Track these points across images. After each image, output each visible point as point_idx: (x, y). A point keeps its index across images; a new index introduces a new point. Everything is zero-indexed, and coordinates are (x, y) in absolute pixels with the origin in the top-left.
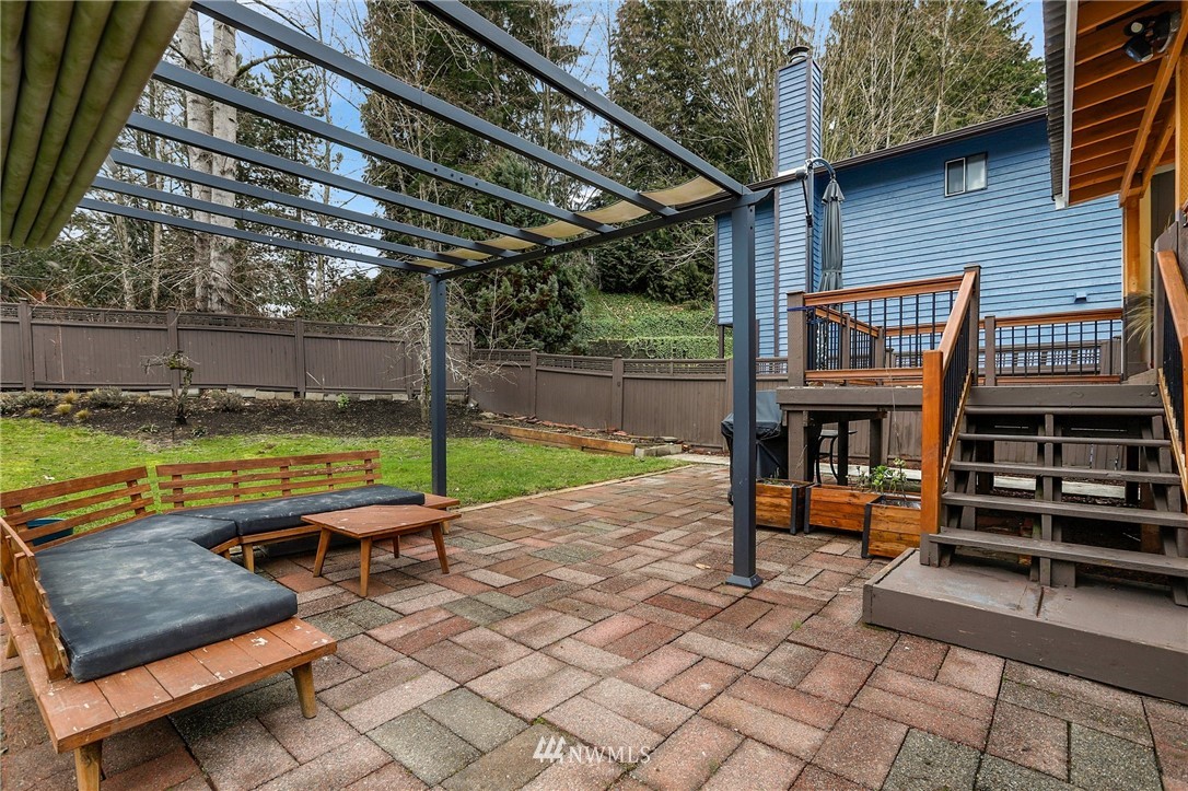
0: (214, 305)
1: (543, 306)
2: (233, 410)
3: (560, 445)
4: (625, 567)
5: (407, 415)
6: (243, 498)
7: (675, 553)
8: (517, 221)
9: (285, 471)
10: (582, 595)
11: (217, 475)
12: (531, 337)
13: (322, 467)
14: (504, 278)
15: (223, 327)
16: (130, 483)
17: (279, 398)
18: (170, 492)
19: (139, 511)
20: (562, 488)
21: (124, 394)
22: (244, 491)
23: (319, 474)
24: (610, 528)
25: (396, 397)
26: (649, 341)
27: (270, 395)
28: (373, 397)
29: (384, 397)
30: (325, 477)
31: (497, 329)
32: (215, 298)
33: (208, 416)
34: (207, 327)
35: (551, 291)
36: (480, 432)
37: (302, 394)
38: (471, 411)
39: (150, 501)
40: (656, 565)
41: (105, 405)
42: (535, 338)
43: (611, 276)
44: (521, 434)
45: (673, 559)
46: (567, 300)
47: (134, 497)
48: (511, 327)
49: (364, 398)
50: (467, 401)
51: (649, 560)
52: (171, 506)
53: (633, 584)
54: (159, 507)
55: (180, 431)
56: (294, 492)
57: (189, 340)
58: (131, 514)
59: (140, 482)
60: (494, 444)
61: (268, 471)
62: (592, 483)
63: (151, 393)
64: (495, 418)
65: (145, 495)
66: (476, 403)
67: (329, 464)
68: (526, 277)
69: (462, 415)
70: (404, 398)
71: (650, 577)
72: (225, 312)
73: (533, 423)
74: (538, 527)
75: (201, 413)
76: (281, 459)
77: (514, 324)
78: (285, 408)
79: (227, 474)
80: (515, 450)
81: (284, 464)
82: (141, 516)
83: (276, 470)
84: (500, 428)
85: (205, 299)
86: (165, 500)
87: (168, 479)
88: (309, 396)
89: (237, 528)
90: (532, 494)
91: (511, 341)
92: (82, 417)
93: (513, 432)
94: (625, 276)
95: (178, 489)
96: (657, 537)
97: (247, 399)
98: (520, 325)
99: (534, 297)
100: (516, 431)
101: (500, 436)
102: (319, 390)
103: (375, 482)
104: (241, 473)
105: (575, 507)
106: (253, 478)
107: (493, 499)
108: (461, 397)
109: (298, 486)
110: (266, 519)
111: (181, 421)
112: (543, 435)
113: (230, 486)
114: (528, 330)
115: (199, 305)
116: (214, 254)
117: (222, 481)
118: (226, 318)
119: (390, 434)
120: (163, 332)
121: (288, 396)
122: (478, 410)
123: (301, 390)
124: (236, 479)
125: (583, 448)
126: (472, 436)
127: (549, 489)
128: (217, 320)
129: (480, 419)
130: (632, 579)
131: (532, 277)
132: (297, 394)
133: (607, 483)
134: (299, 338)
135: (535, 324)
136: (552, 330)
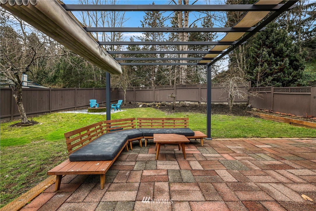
0: (183, 83)
1: (281, 70)
2: (184, 107)
3: (280, 121)
4: (253, 180)
5: (226, 109)
6: (153, 127)
7: (294, 182)
8: (271, 43)
9: (163, 122)
10: (219, 185)
11: (148, 121)
12: (276, 82)
13: (172, 121)
14: (265, 63)
15: (184, 88)
16: (131, 121)
17: (195, 104)
18: (139, 124)
19: (133, 127)
20: (264, 138)
21: (167, 103)
22: (153, 126)
23: (171, 123)
24: (269, 159)
25: (224, 103)
27: (193, 103)
28: (218, 103)
29: (221, 103)
30: (173, 124)
31: (260, 80)
32: (183, 81)
33: (179, 108)
34: (181, 88)
35: (285, 64)
36: (249, 115)
37: (200, 103)
38: (249, 108)
39: (135, 125)
40: (274, 185)
41: (163, 105)
44: (264, 116)
45: (289, 185)
46: (296, 67)
47: (132, 124)
48: (267, 79)
49: (215, 104)
50: (248, 105)
51: (273, 180)
52: (139, 127)
53: (250, 189)
54: (136, 127)
55: (172, 111)
56: (165, 127)
57: (178, 91)
58: (131, 127)
59: (134, 121)
60: (252, 119)
61: (159, 121)
62: (281, 138)
63: (171, 103)
64: (257, 110)
65: (134, 124)
66: (251, 105)
67: (174, 121)
68: (274, 61)
69: (245, 109)
70: (227, 104)
71: (262, 189)
72: (185, 84)
73: (271, 112)
74: (235, 151)
75: (178, 107)
76: (162, 118)
77: (268, 78)
78: (196, 106)
79: (150, 121)
80: (259, 121)
81: (163, 120)
82: (133, 128)
83: (161, 121)
84: (256, 114)
85: (181, 82)
86: (138, 125)
87: (139, 121)
88: (202, 103)
89: (143, 134)
90: (248, 138)
91: (266, 84)
92: (159, 107)
93: (261, 115)
95: (140, 123)
96: (290, 171)
97: (188, 104)
98: (271, 78)
99: (277, 67)
100: (262, 115)
101: (256, 116)
102: (204, 102)
103: (187, 127)
104: (153, 121)
105: (260, 146)
106: (155, 122)
107: (231, 137)
108: (246, 103)
109: (166, 126)
110: (149, 133)
111: (173, 109)
112: (273, 117)
113: (150, 124)
114: (274, 80)
116: (183, 71)
117: (149, 123)
118: (185, 85)
119: (219, 114)
121: (197, 103)
122: (251, 107)
123: (200, 102)
124: (152, 122)
125: (290, 123)
126: (246, 116)
127: (258, 137)
128: (183, 86)
129: (251, 110)
130: (251, 187)
132: (199, 103)
133: (290, 139)
134: (200, 89)
135: (278, 77)
136: (286, 79)
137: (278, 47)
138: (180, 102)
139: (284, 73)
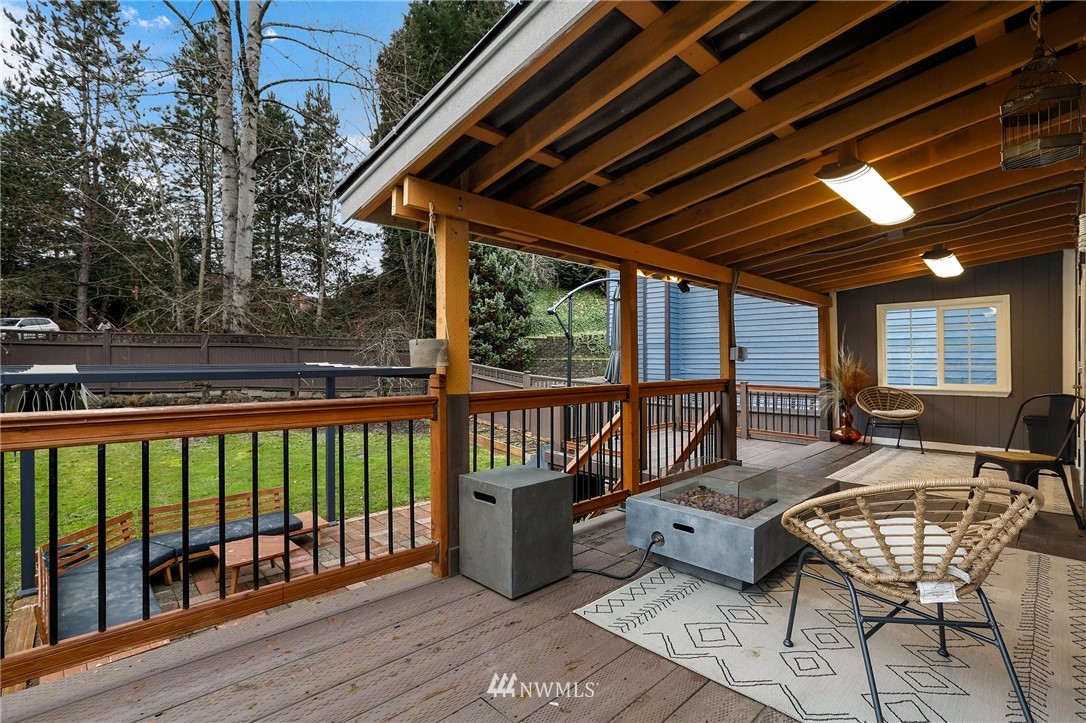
0: (235, 327)
12: (480, 341)
15: (240, 344)
16: (122, 523)
17: (279, 396)
21: (169, 396)
23: (241, 506)
26: (590, 337)
27: (272, 395)
32: (235, 322)
34: (229, 344)
35: (496, 305)
37: (296, 393)
42: (484, 343)
43: (568, 276)
47: (123, 531)
57: (216, 355)
63: (188, 394)
72: (242, 333)
85: (229, 322)
88: (302, 395)
94: (580, 275)
97: (256, 398)
99: (483, 309)
102: (309, 390)
115: (225, 326)
118: (243, 337)
120: (197, 350)
121: (286, 396)
123: (296, 390)
128: (237, 338)
131: (484, 291)
132: (292, 393)
134: (295, 350)
135: (484, 331)
136: (499, 335)
137: (487, 262)
138: (223, 392)
139: (496, 321)
